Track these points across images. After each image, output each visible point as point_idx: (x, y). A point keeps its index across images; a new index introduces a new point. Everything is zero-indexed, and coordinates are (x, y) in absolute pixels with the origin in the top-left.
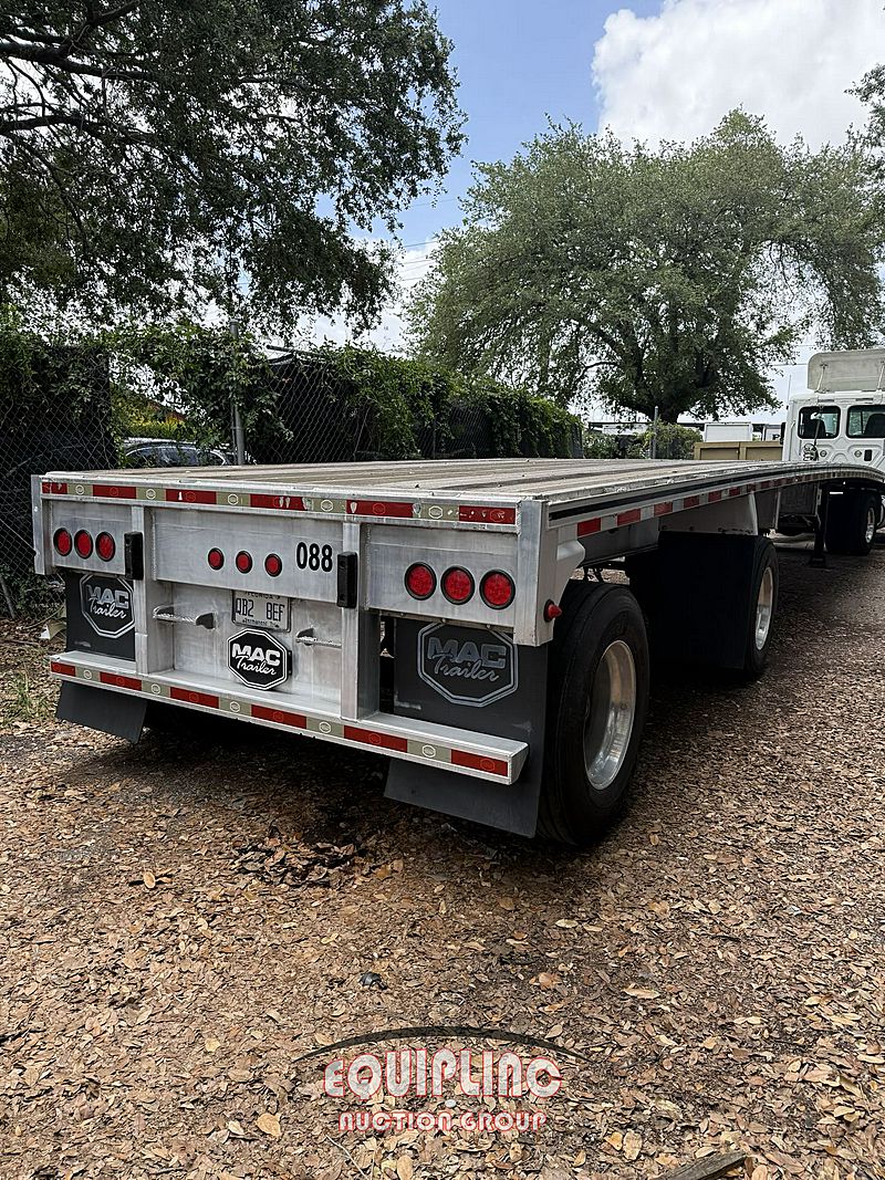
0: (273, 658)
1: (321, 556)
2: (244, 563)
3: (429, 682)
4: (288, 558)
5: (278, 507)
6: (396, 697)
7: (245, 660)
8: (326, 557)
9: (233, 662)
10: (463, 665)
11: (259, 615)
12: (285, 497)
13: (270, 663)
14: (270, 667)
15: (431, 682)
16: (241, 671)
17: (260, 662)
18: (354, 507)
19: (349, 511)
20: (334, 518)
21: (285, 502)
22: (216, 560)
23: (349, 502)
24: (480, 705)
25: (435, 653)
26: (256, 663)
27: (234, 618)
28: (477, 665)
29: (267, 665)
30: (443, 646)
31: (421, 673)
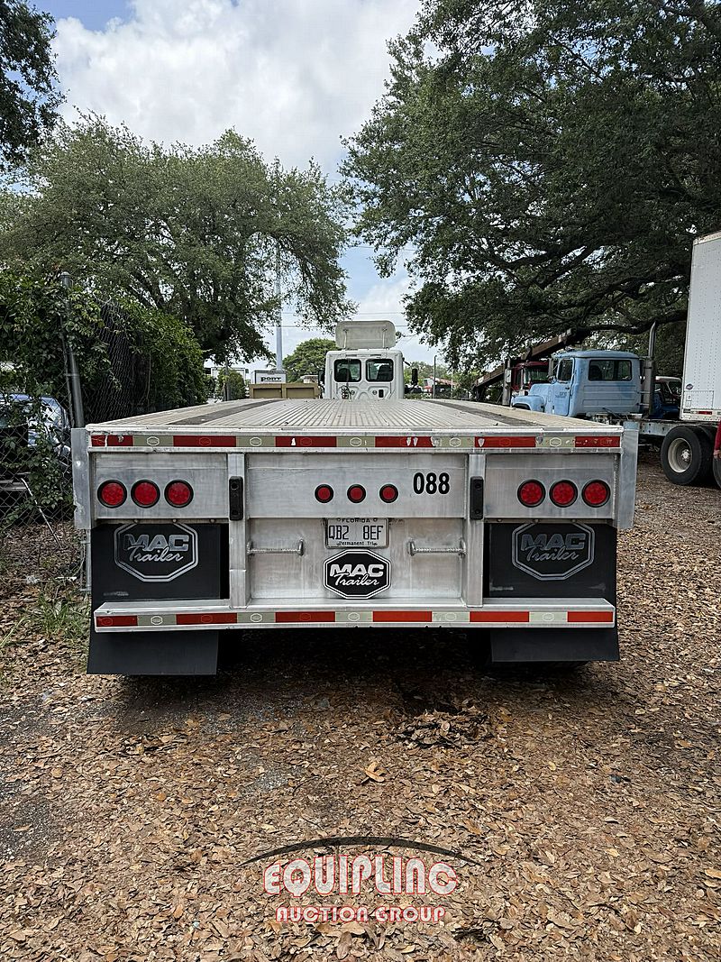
0: (376, 570)
1: (438, 483)
2: (357, 494)
3: (521, 568)
4: (405, 486)
5: (406, 445)
6: (491, 584)
7: (345, 577)
8: (442, 483)
9: (331, 581)
10: (550, 552)
11: (355, 536)
12: (413, 438)
13: (372, 575)
14: (373, 579)
15: (524, 568)
16: (340, 587)
17: (362, 576)
18: (481, 442)
19: (477, 445)
20: (462, 451)
21: (412, 442)
22: (324, 494)
23: (477, 438)
24: (564, 578)
25: (528, 546)
26: (356, 578)
27: (327, 543)
28: (562, 548)
29: (369, 578)
30: (534, 540)
31: (515, 562)
